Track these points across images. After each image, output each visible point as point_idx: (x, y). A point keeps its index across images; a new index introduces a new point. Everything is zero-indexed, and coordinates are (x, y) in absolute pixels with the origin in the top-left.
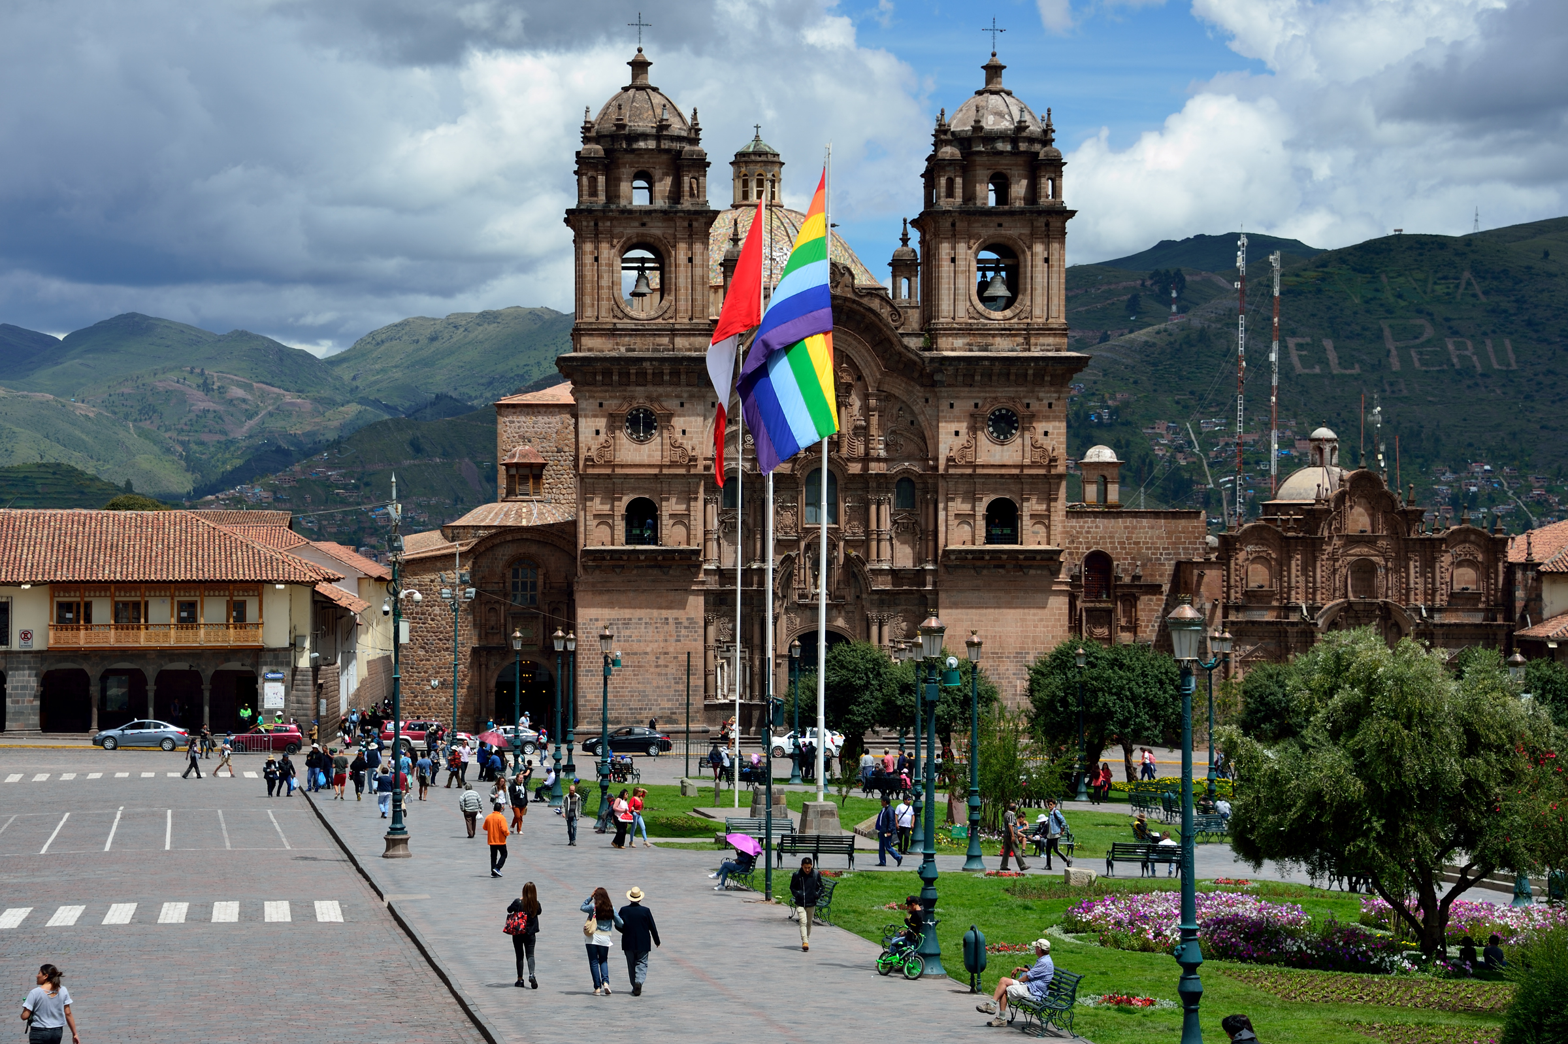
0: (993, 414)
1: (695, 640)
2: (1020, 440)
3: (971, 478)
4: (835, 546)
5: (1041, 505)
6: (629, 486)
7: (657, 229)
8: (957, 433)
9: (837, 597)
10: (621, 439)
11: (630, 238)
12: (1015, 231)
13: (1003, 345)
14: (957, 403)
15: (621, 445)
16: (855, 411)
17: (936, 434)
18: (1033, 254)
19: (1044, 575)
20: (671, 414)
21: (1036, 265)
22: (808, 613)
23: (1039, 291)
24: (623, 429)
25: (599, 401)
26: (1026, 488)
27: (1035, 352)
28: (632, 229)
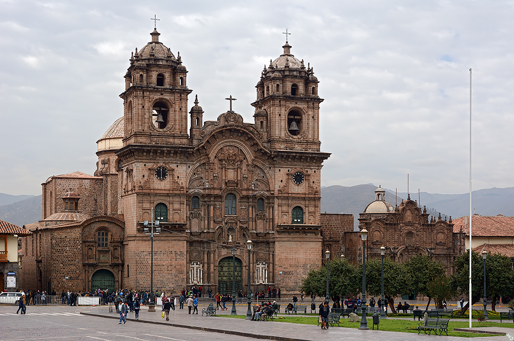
0: (295, 174)
1: (183, 260)
2: (304, 184)
3: (287, 198)
4: (236, 223)
5: (312, 209)
6: (156, 198)
7: (167, 97)
8: (282, 181)
9: (237, 243)
10: (153, 179)
11: (156, 100)
12: (302, 106)
13: (298, 148)
14: (281, 169)
15: (153, 181)
16: (243, 172)
17: (273, 181)
18: (309, 115)
19: (313, 236)
20: (173, 170)
21: (309, 119)
22: (226, 250)
23: (311, 128)
24: (154, 175)
25: (144, 163)
26: (307, 203)
27: (310, 151)
28: (156, 95)
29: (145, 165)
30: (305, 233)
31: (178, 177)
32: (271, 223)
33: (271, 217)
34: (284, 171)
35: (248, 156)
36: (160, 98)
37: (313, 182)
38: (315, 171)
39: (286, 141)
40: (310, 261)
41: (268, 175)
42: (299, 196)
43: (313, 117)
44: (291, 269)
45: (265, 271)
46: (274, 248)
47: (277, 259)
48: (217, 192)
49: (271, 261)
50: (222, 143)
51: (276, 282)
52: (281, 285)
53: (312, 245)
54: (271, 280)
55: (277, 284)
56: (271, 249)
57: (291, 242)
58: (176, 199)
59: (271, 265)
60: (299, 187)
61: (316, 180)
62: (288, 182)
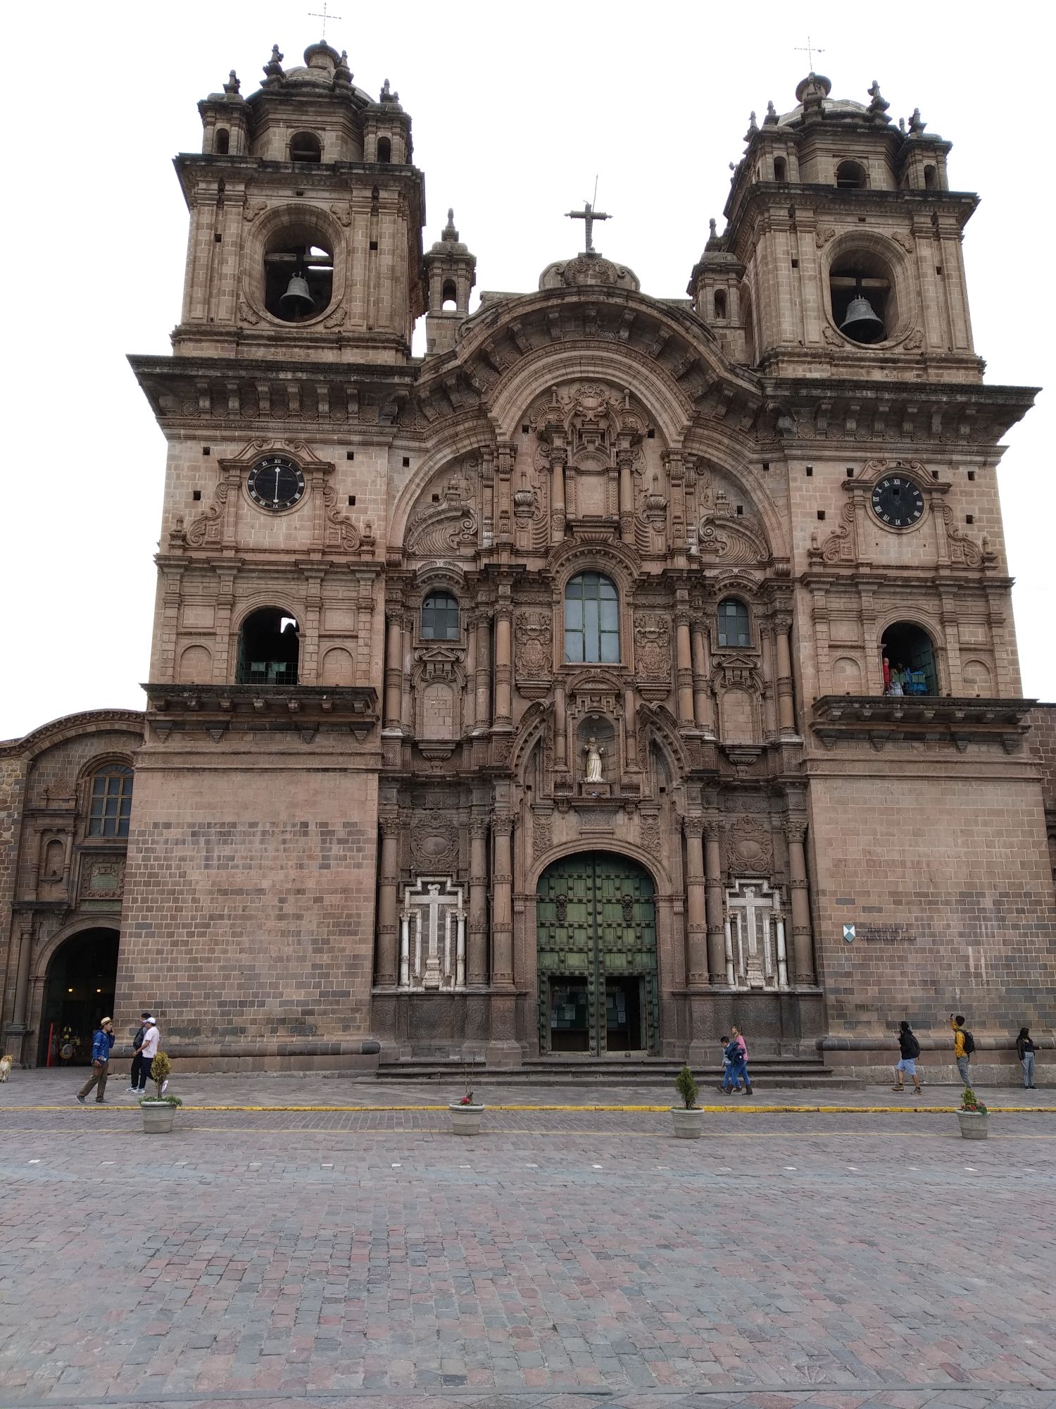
0: (880, 485)
1: (359, 866)
2: (928, 526)
4: (619, 697)
5: (974, 634)
7: (321, 201)
8: (821, 516)
9: (624, 788)
10: (237, 506)
11: (276, 213)
12: (887, 228)
14: (817, 467)
15: (237, 516)
16: (647, 482)
17: (784, 520)
18: (918, 261)
19: (994, 753)
20: (329, 469)
21: (925, 275)
22: (572, 818)
23: (933, 311)
24: (245, 489)
25: (203, 444)
26: (949, 604)
28: (280, 199)
29: (207, 452)
30: (953, 739)
31: (352, 501)
32: (787, 701)
33: (785, 672)
34: (830, 474)
35: (663, 419)
36: (290, 210)
37: (969, 520)
38: (971, 476)
40: (990, 873)
41: (757, 496)
42: (906, 574)
43: (939, 271)
44: (902, 916)
45: (774, 924)
46: (805, 809)
47: (823, 863)
48: (530, 567)
49: (798, 873)
50: (550, 368)
51: (830, 982)
52: (856, 999)
53: (995, 796)
54: (804, 970)
55: (836, 991)
56: (794, 817)
57: (887, 784)
58: (338, 590)
59: (799, 897)
60: (905, 539)
61: (982, 510)
62: (849, 518)
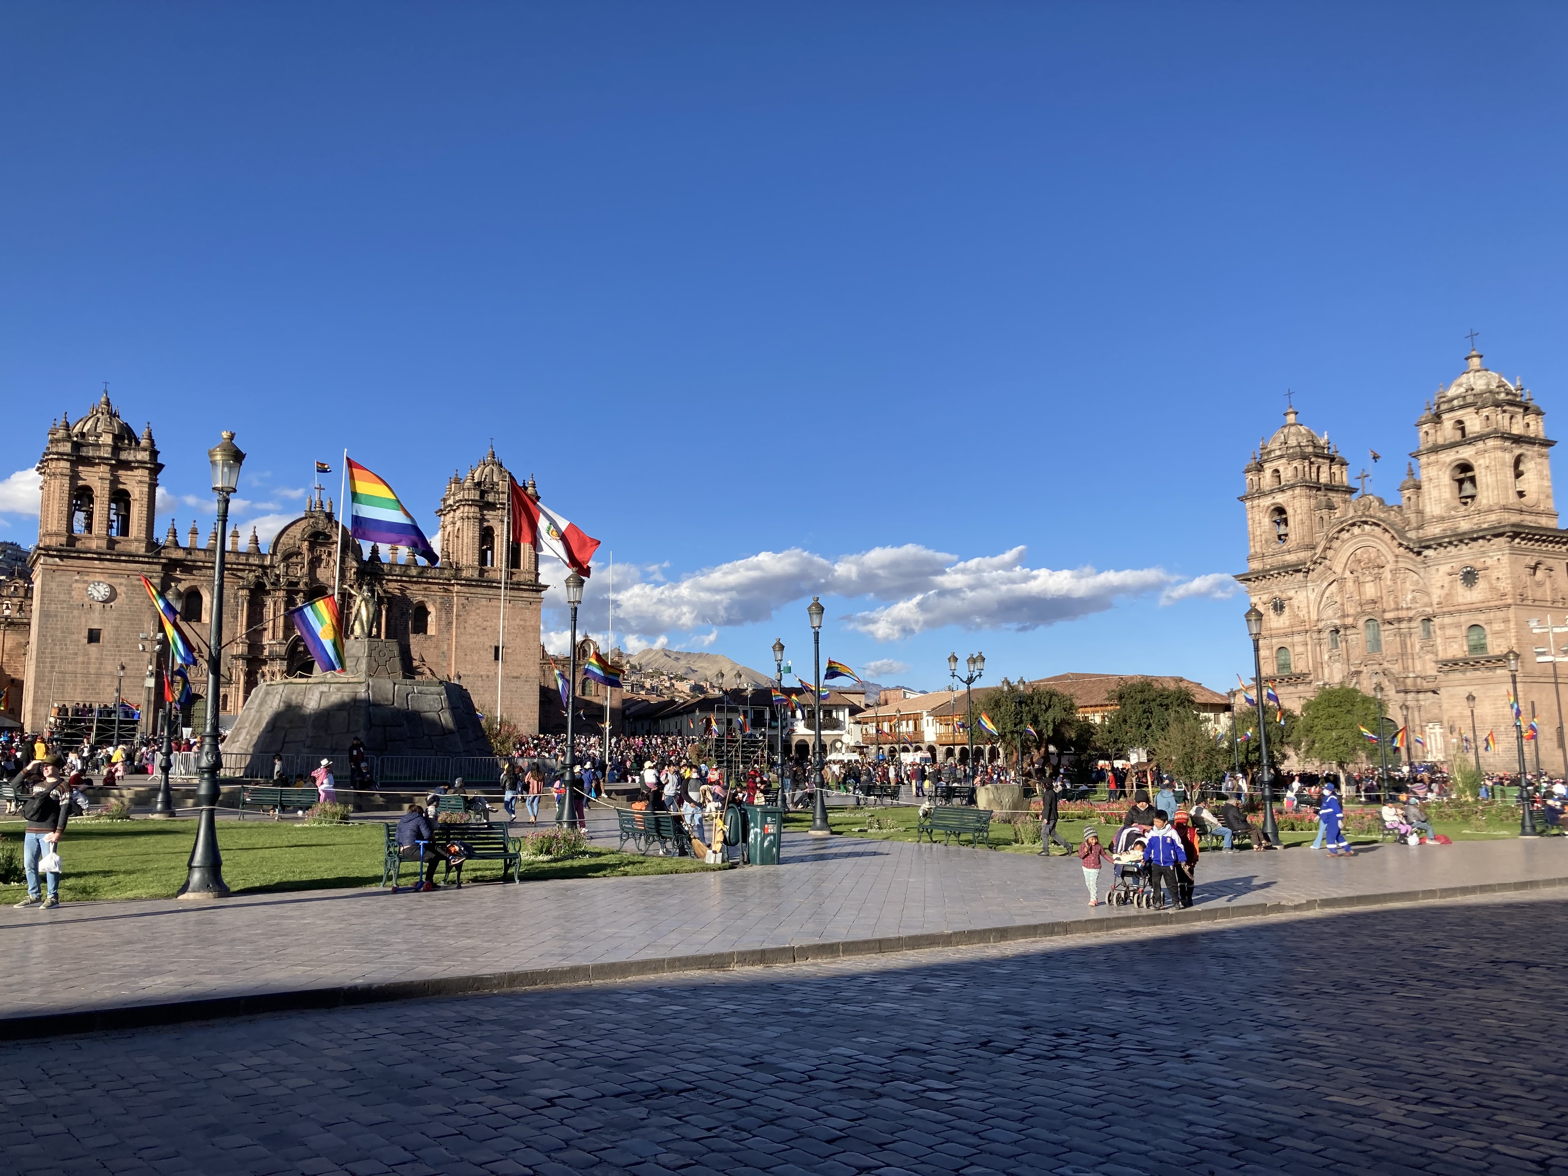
0: (1462, 571)
2: (1481, 584)
3: (1451, 613)
4: (1381, 664)
5: (1497, 627)
6: (1274, 641)
7: (1280, 499)
8: (1442, 587)
10: (1269, 615)
11: (1268, 507)
13: (1464, 526)
14: (1439, 568)
18: (1479, 466)
20: (1290, 599)
24: (1270, 610)
25: (1259, 596)
27: (1485, 526)
28: (1267, 502)
30: (1491, 669)
31: (1299, 608)
34: (1445, 569)
36: (1273, 504)
37: (1498, 579)
38: (1498, 560)
39: (1442, 519)
41: (1425, 581)
42: (1473, 606)
43: (1487, 467)
47: (1445, 718)
48: (1349, 621)
50: (1350, 546)
57: (1467, 687)
58: (1297, 638)
60: (1473, 592)
61: (1503, 574)
62: (1452, 588)
